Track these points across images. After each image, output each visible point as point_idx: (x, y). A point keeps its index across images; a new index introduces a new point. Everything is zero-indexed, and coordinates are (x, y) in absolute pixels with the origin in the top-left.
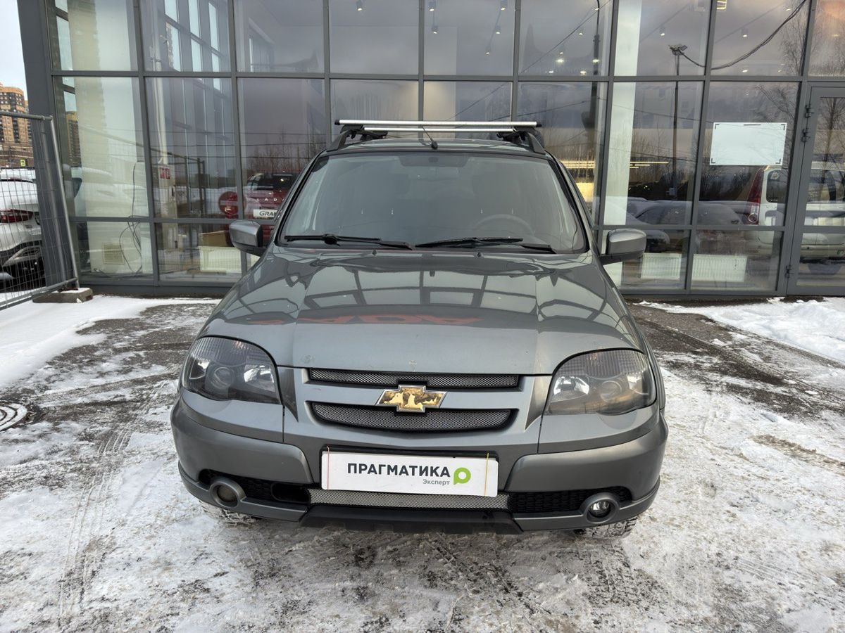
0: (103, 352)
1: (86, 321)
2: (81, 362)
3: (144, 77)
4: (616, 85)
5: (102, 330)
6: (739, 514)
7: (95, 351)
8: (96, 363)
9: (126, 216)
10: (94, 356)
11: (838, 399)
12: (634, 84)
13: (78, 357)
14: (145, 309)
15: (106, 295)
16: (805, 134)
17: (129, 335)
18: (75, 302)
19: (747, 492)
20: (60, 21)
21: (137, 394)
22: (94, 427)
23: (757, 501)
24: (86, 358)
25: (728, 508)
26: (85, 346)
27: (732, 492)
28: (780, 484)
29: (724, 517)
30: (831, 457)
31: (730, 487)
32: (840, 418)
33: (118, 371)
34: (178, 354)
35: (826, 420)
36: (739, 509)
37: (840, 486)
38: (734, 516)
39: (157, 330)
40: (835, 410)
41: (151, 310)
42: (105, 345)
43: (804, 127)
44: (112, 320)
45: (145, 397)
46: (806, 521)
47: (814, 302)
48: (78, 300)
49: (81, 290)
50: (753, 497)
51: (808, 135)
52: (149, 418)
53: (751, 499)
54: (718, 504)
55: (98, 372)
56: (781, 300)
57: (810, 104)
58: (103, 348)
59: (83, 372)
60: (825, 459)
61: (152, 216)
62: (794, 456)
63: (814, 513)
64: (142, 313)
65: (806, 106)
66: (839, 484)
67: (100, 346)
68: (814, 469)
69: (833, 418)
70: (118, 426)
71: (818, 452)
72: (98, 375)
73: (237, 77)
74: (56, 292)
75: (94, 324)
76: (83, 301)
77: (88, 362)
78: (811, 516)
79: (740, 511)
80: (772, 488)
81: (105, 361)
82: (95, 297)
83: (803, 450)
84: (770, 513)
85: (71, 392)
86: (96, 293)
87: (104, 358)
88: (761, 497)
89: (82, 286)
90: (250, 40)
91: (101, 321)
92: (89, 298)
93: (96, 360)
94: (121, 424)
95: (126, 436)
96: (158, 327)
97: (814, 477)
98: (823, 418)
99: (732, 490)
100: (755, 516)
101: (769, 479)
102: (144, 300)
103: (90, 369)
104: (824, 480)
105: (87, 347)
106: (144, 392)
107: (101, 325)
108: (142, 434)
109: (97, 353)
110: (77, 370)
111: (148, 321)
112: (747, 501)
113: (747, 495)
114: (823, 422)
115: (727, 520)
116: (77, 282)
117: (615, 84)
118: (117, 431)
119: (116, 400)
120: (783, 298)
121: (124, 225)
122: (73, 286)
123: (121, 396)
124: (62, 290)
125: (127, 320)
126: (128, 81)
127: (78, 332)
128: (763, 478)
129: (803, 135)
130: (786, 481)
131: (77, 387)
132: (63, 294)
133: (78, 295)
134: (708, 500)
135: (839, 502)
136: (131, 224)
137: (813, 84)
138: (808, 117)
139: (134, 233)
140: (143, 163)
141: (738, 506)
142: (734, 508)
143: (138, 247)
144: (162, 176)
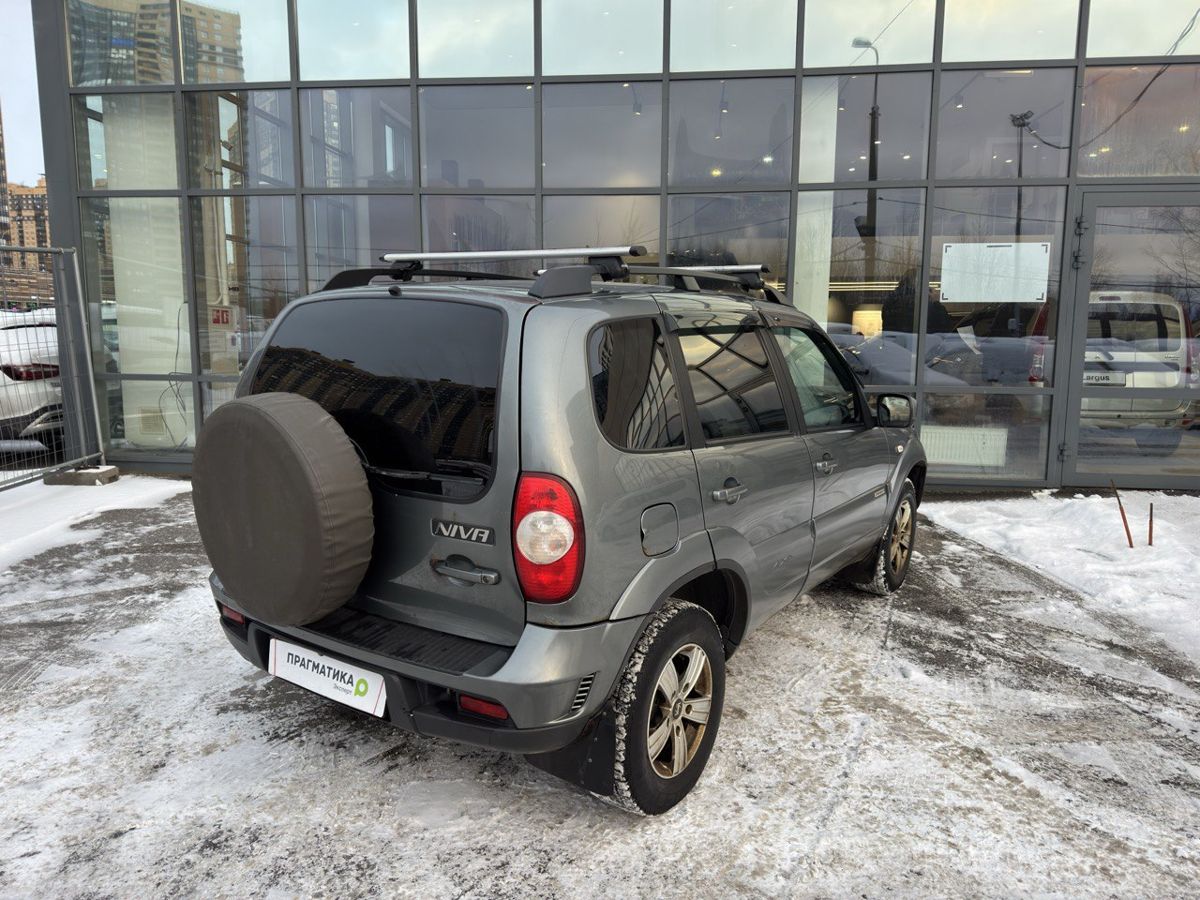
0: (86, 553)
1: (89, 510)
2: (51, 568)
3: (189, 196)
4: (802, 195)
5: (103, 524)
6: (748, 808)
7: (77, 553)
8: (68, 569)
9: (167, 373)
10: (72, 559)
12: (831, 193)
13: (50, 562)
14: (174, 495)
15: (138, 475)
16: (1076, 258)
17: (133, 532)
18: (94, 484)
20: (93, 125)
21: (91, 613)
22: (10, 656)
24: (60, 562)
25: (741, 799)
26: (69, 546)
29: (724, 811)
32: (1008, 675)
33: (88, 581)
34: (175, 559)
35: (985, 677)
39: (171, 524)
40: (1013, 663)
41: (180, 497)
42: (94, 544)
43: (1075, 249)
44: (131, 510)
45: (98, 617)
47: (1096, 499)
48: (97, 481)
49: (104, 468)
51: (1081, 257)
52: (80, 647)
55: (63, 582)
56: (1052, 494)
57: (1082, 216)
58: (89, 548)
59: (44, 582)
61: (196, 373)
62: (893, 729)
64: (167, 501)
65: (1077, 218)
66: (923, 771)
67: (88, 546)
68: (907, 749)
69: (999, 674)
70: (40, 655)
72: (59, 586)
73: (303, 195)
74: (72, 471)
75: (99, 515)
76: (103, 483)
77: (59, 567)
79: (753, 803)
81: (80, 567)
82: (123, 478)
83: (913, 721)
85: (13, 609)
86: (123, 472)
87: (81, 563)
89: (108, 463)
90: (389, 131)
91: (110, 512)
92: (113, 479)
93: (71, 565)
94: (45, 653)
95: (39, 670)
96: (174, 521)
98: (983, 674)
102: (181, 482)
103: (55, 577)
104: (907, 766)
105: (71, 546)
106: (102, 610)
107: (111, 517)
108: (60, 667)
109: (77, 556)
110: (40, 578)
111: (168, 512)
114: (977, 680)
116: (103, 457)
117: (800, 194)
118: (33, 662)
119: (60, 620)
120: (1055, 490)
121: (166, 384)
122: (96, 463)
123: (71, 614)
124: (80, 469)
125: (143, 510)
127: (73, 526)
129: (1073, 259)
131: (25, 601)
132: (80, 474)
133: (97, 476)
134: (722, 785)
136: (173, 383)
137: (1085, 188)
138: (1080, 235)
139: (178, 394)
140: (187, 305)
141: (755, 798)
142: (748, 799)
143: (183, 412)
144: (216, 321)
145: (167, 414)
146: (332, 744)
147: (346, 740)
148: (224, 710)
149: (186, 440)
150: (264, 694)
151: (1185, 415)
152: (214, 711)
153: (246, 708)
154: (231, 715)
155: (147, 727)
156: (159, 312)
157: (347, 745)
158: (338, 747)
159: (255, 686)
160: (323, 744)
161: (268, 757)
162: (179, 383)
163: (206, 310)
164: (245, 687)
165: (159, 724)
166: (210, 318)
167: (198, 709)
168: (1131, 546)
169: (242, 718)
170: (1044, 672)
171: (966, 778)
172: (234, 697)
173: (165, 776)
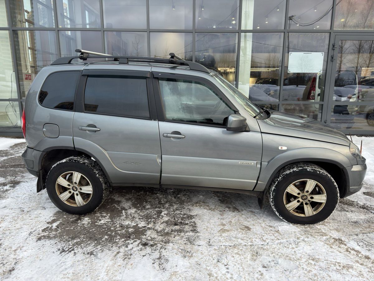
6: (265, 273)
9: (8, 98)
12: (251, 34)
14: (14, 144)
16: (332, 58)
23: (278, 263)
25: (261, 269)
27: (266, 257)
29: (256, 276)
34: (15, 171)
36: (266, 269)
37: (324, 252)
38: (262, 275)
39: (13, 156)
41: (16, 145)
43: (332, 54)
46: (301, 277)
50: (276, 261)
51: (334, 58)
53: (275, 262)
54: (256, 266)
57: (335, 43)
61: (19, 98)
63: (306, 272)
64: (11, 147)
65: (333, 44)
66: (324, 250)
68: (314, 240)
73: (58, 30)
78: (304, 274)
79: (266, 270)
84: (282, 272)
88: (280, 261)
90: (87, 12)
96: (14, 155)
100: (273, 274)
102: (16, 139)
104: (317, 248)
111: (11, 151)
112: (272, 264)
113: (273, 259)
115: (257, 278)
117: (242, 34)
121: (8, 102)
125: (1, 151)
126: (7, 32)
134: (251, 263)
136: (11, 102)
137: (336, 34)
138: (334, 50)
139: (13, 106)
140: (14, 72)
141: (266, 267)
142: (264, 269)
143: (15, 113)
144: (26, 79)
145: (9, 114)
146: (88, 253)
147: (94, 251)
148: (39, 239)
149: (17, 123)
150: (56, 230)
151: (357, 110)
152: (35, 240)
153: (49, 237)
154: (42, 241)
155: (5, 250)
156: (4, 76)
157: (95, 253)
158: (91, 255)
159: (52, 227)
160: (84, 253)
161: (61, 262)
162: (13, 102)
163: (22, 75)
164: (48, 228)
165: (11, 248)
166: (24, 78)
167: (28, 239)
169: (48, 242)
170: (346, 204)
171: (341, 252)
172: (43, 233)
173: (14, 275)
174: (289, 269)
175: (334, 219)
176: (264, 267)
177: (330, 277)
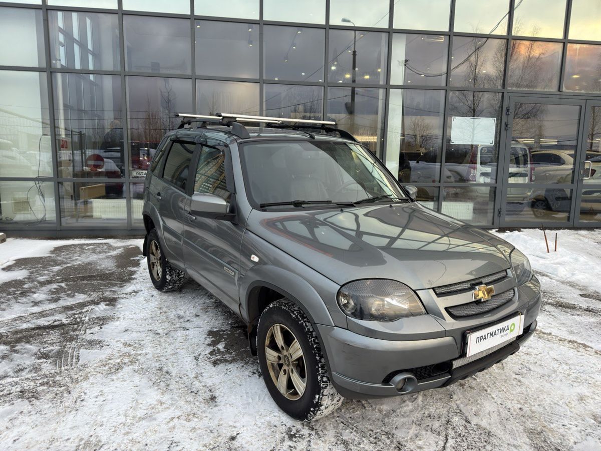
0: (30, 284)
1: (7, 260)
2: (15, 294)
3: (51, 72)
4: (391, 90)
5: (23, 267)
6: (522, 380)
7: (24, 284)
8: (29, 294)
9: (33, 176)
10: (24, 288)
11: (551, 297)
12: (401, 90)
13: (11, 290)
14: (53, 249)
15: (17, 238)
16: (507, 126)
17: (48, 270)
19: (522, 364)
21: (72, 318)
22: (46, 347)
23: (530, 370)
24: (18, 291)
25: (514, 376)
26: (13, 281)
28: (539, 357)
29: (514, 383)
30: (561, 337)
31: (510, 362)
32: (557, 310)
33: (49, 300)
34: (93, 284)
35: (549, 312)
36: (521, 376)
37: (573, 356)
38: (520, 381)
39: (69, 265)
40: (552, 305)
41: (57, 250)
42: (30, 279)
43: (506, 121)
44: (28, 258)
45: (78, 320)
46: (563, 381)
47: (516, 232)
50: (526, 367)
51: (509, 126)
52: (88, 337)
55: (32, 302)
56: (496, 231)
57: (509, 107)
58: (29, 281)
59: (19, 302)
60: (559, 338)
61: (56, 176)
62: (540, 337)
63: (566, 376)
64: (52, 252)
65: (507, 108)
67: (26, 280)
68: (555, 346)
69: (552, 310)
70: (66, 345)
71: (553, 334)
72: (32, 304)
73: (125, 75)
75: (14, 262)
77: (20, 293)
78: (564, 378)
80: (536, 360)
81: (34, 293)
82: (8, 240)
83: (544, 333)
84: (540, 378)
85: (15, 320)
86: (8, 237)
87: (33, 290)
88: (531, 367)
91: (19, 260)
92: (3, 240)
93: (27, 292)
94: (68, 343)
95: (75, 353)
97: (557, 351)
98: (547, 310)
99: (512, 364)
100: (532, 380)
101: (531, 354)
102: (49, 241)
103: (24, 300)
104: (563, 353)
105: (16, 281)
106: (77, 316)
107: (21, 263)
108: (88, 351)
109: (26, 286)
110: (14, 300)
111: (59, 258)
112: (524, 371)
114: (548, 313)
115: (517, 385)
118: (66, 349)
119: (55, 324)
120: (497, 230)
123: (58, 320)
125: (41, 258)
127: (3, 269)
128: (527, 354)
129: (505, 126)
130: (541, 355)
131: (19, 315)
135: (577, 367)
137: (510, 94)
138: (508, 115)
139: (39, 190)
144: (62, 147)
145: (31, 201)
148: (215, 363)
149: (48, 217)
150: (228, 352)
152: (210, 365)
153: (227, 361)
154: (222, 366)
155: (181, 378)
159: (219, 349)
162: (42, 183)
164: (214, 350)
165: (187, 375)
167: (200, 364)
168: (548, 252)
169: (231, 366)
170: (568, 307)
171: (591, 355)
172: (213, 356)
173: (223, 403)
174: (546, 374)
175: (564, 324)
176: (518, 374)
177: (593, 378)
